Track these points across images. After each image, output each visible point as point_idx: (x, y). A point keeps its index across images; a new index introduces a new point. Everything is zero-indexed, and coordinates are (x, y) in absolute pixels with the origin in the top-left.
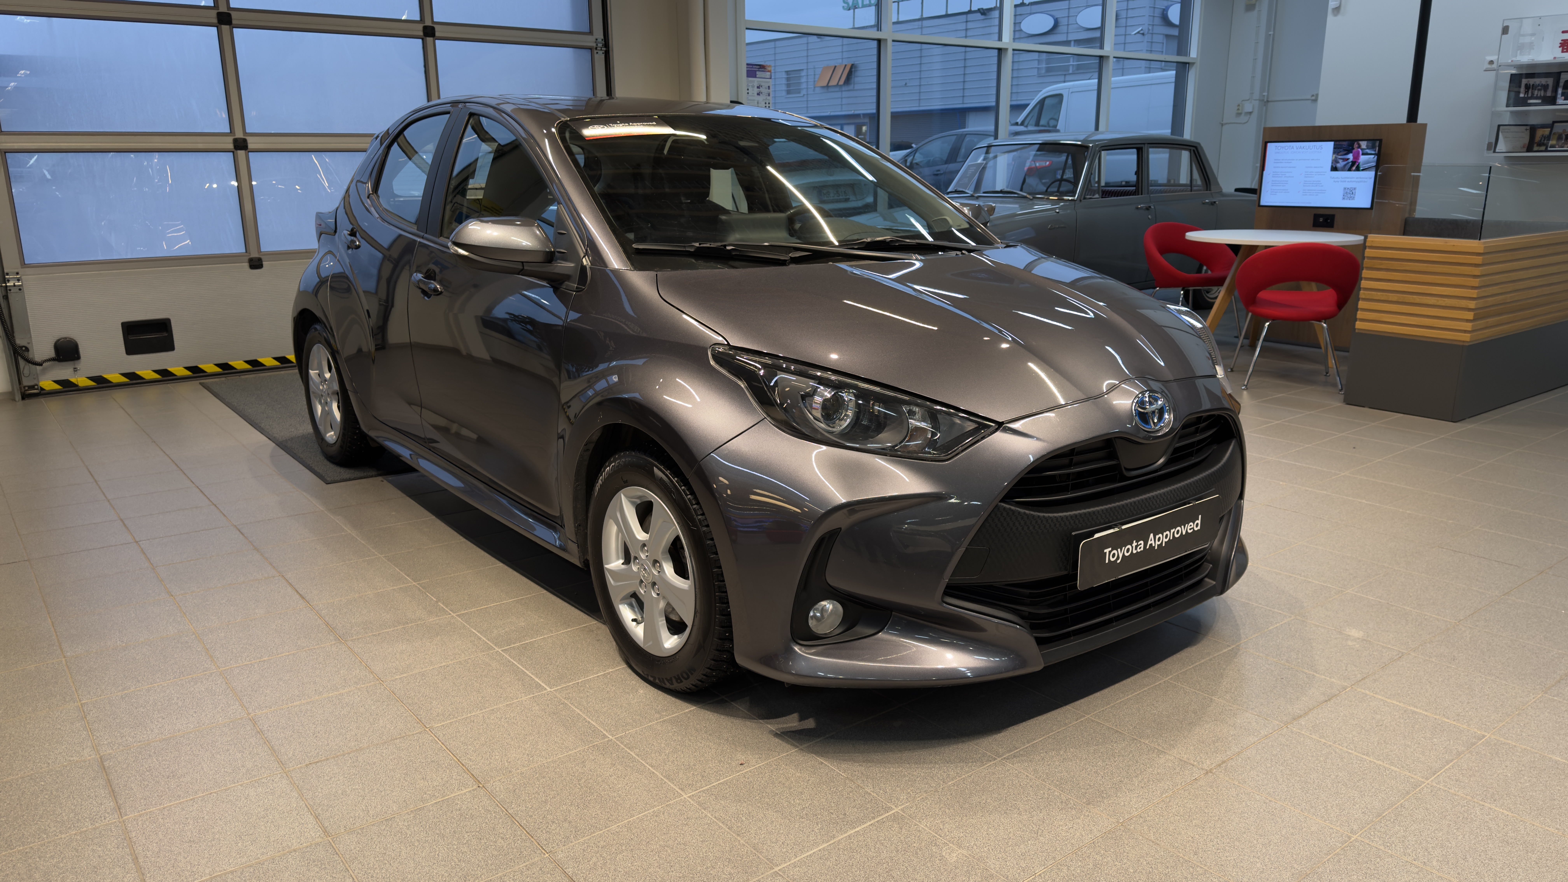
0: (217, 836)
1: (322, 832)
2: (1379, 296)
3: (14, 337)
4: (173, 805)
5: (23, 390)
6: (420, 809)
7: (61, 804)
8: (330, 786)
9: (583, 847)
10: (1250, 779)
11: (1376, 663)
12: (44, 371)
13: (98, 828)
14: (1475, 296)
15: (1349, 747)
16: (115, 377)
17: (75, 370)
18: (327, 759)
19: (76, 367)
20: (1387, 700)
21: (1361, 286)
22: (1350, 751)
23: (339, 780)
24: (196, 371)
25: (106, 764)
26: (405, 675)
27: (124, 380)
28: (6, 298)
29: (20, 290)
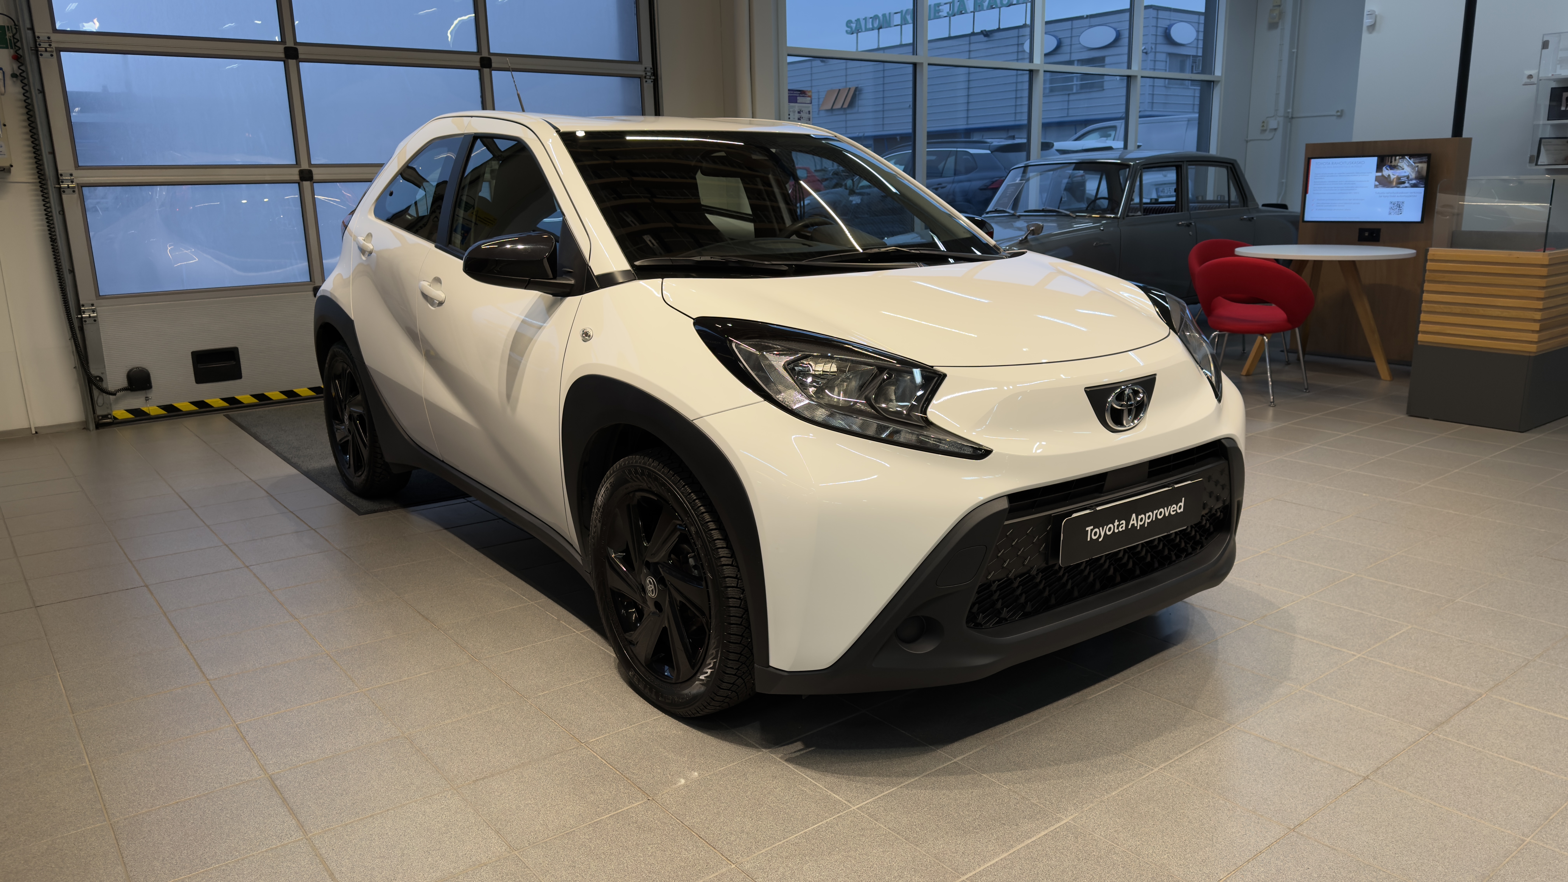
1: (506, 846)
2: (1443, 308)
3: (89, 367)
4: (354, 821)
5: (97, 419)
7: (244, 822)
8: (502, 802)
9: (767, 858)
10: (1410, 785)
11: (1505, 670)
12: (117, 401)
13: (287, 845)
14: (1541, 307)
15: (1498, 752)
16: (185, 406)
17: (147, 399)
18: (493, 776)
19: (148, 396)
20: (1524, 705)
21: (1423, 299)
22: (1501, 756)
23: (510, 796)
24: (262, 398)
25: (278, 783)
26: (548, 692)
27: (194, 408)
28: (82, 329)
29: (95, 321)
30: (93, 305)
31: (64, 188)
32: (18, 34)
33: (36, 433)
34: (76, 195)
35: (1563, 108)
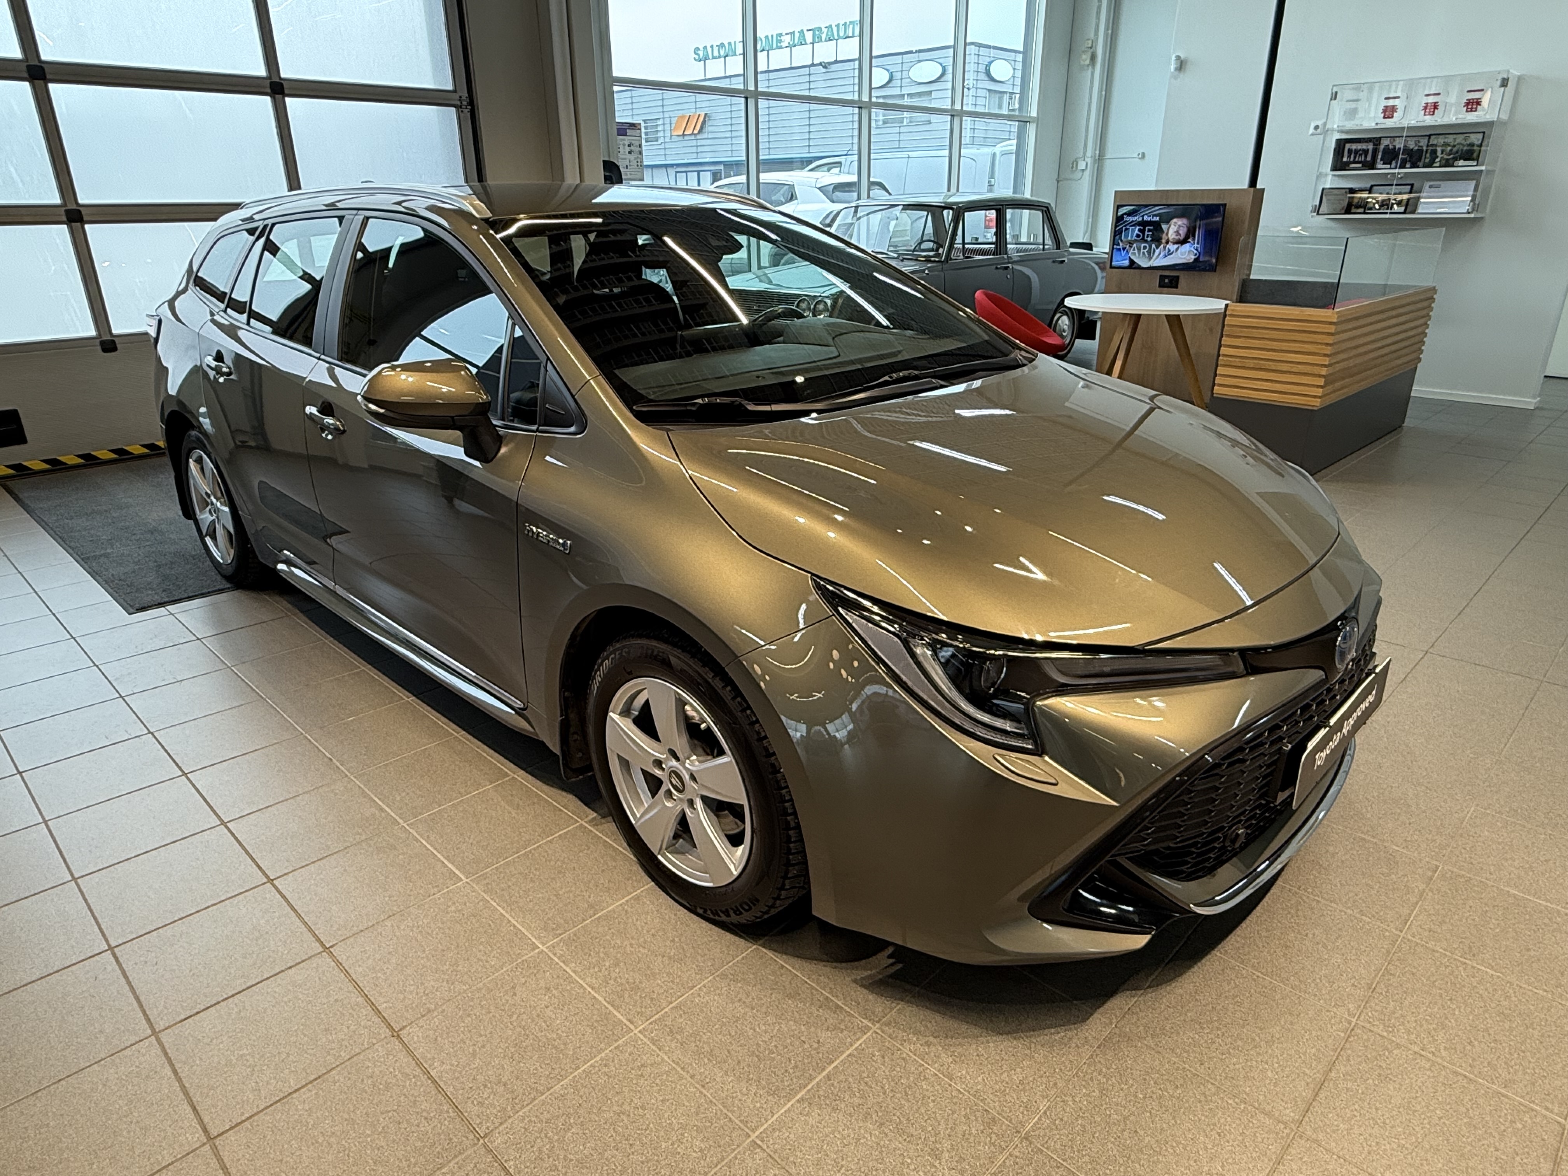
14: (1326, 363)
24: (55, 463)
35: (1345, 159)
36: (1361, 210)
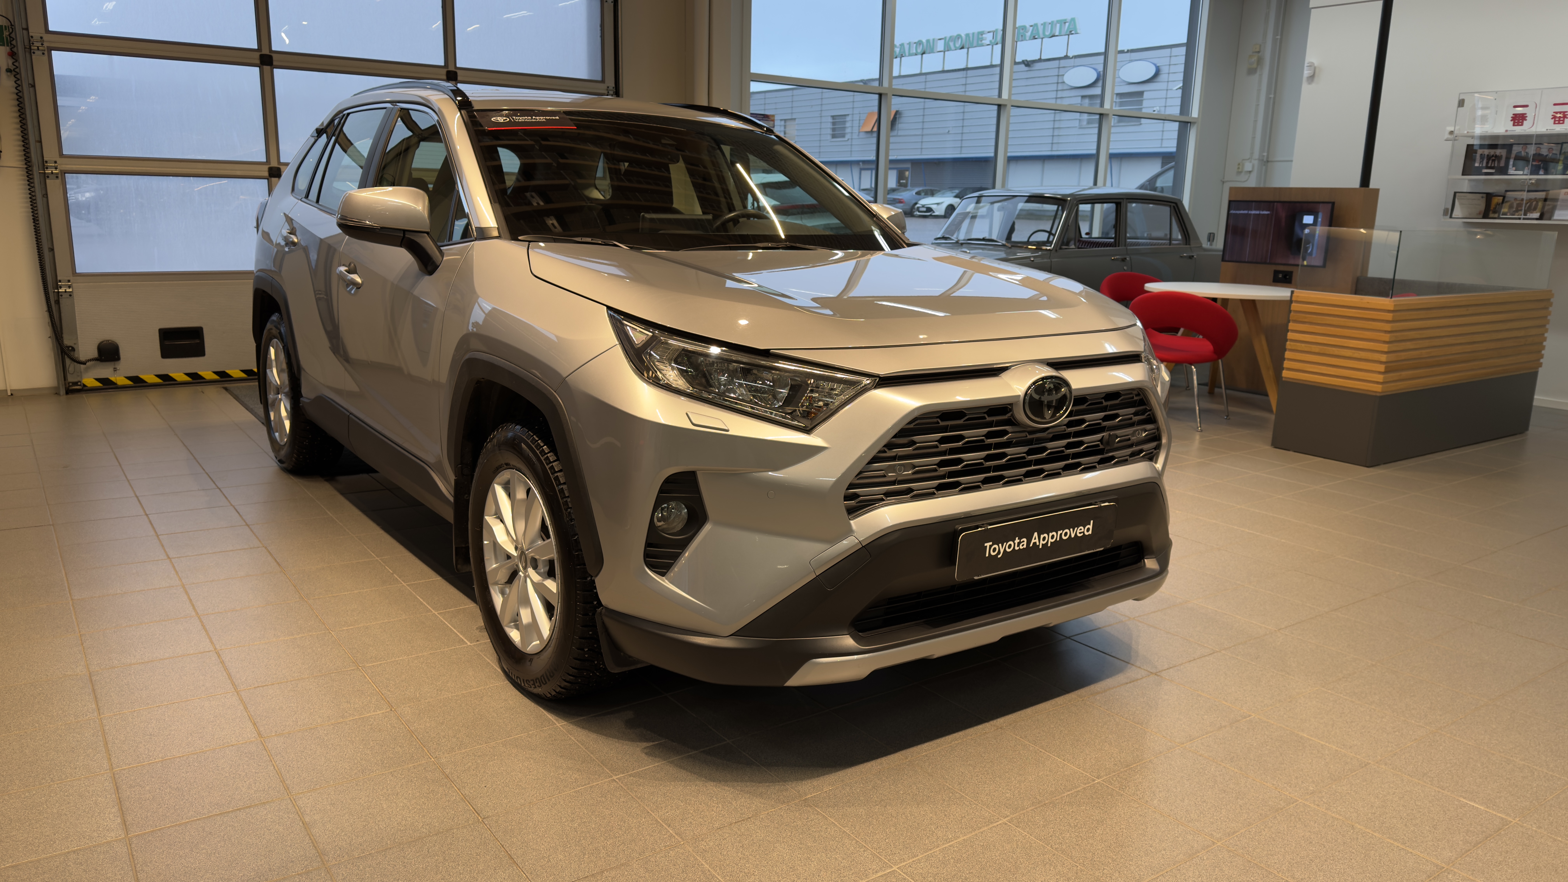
0: (173, 733)
1: (256, 734)
2: (1303, 347)
3: (62, 337)
5: (67, 386)
6: (339, 723)
7: (53, 704)
12: (87, 370)
14: (1386, 350)
16: (150, 378)
17: (115, 370)
18: (273, 684)
19: (116, 367)
21: (1288, 338)
24: (223, 376)
25: (94, 678)
26: (352, 627)
27: (158, 380)
28: (58, 302)
29: (70, 295)
30: (69, 281)
31: (48, 173)
32: (13, 33)
33: (12, 394)
34: (59, 181)
35: (1477, 165)
36: (1496, 215)
